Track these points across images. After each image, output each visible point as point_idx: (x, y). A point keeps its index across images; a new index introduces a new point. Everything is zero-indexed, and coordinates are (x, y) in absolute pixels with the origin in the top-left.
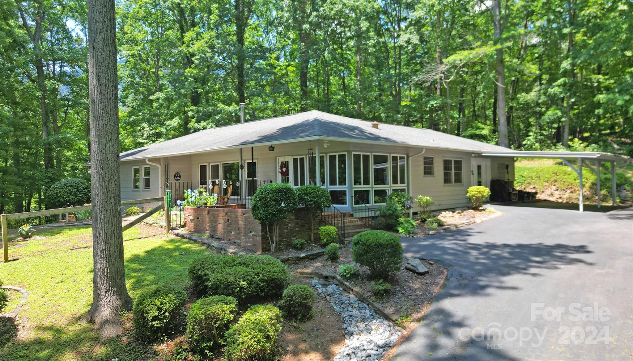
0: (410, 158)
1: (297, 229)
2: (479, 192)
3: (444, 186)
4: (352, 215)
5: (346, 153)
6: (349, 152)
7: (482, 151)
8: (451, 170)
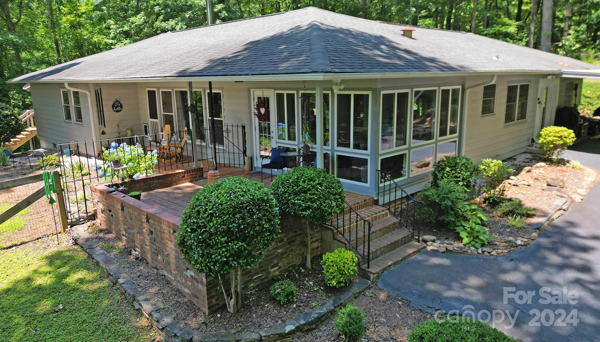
0: (467, 91)
1: (279, 251)
2: (560, 137)
3: (505, 126)
4: (376, 202)
5: (370, 93)
6: (376, 92)
7: (562, 71)
8: (515, 101)
